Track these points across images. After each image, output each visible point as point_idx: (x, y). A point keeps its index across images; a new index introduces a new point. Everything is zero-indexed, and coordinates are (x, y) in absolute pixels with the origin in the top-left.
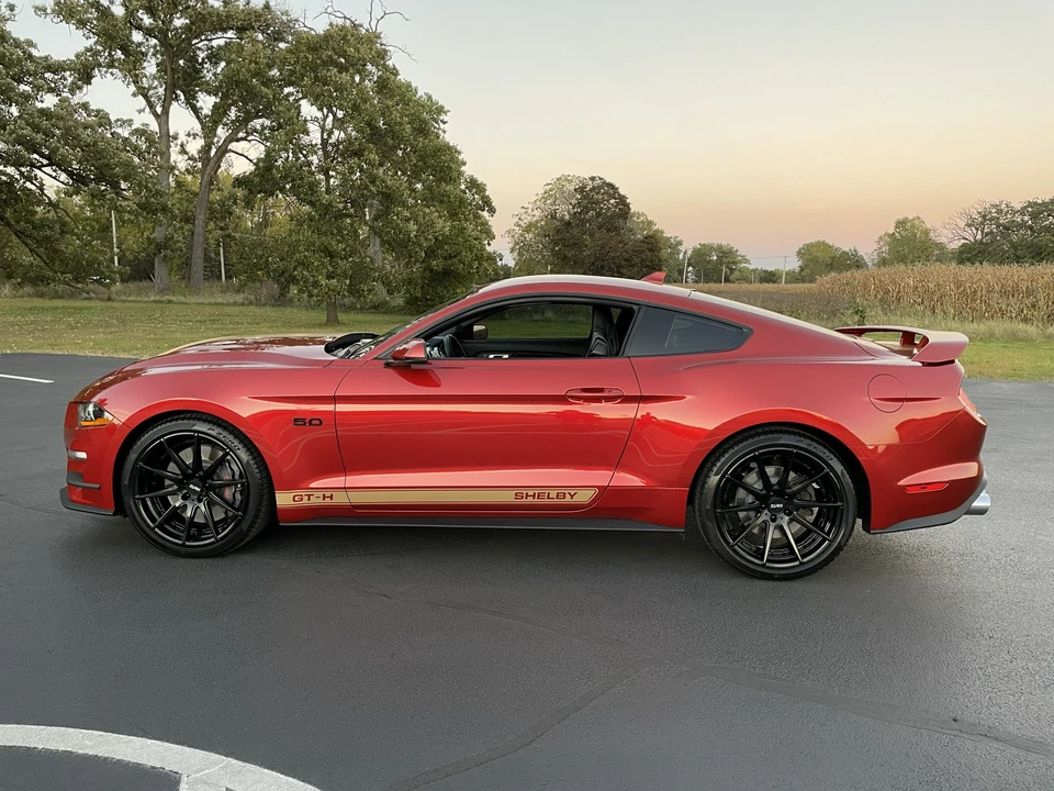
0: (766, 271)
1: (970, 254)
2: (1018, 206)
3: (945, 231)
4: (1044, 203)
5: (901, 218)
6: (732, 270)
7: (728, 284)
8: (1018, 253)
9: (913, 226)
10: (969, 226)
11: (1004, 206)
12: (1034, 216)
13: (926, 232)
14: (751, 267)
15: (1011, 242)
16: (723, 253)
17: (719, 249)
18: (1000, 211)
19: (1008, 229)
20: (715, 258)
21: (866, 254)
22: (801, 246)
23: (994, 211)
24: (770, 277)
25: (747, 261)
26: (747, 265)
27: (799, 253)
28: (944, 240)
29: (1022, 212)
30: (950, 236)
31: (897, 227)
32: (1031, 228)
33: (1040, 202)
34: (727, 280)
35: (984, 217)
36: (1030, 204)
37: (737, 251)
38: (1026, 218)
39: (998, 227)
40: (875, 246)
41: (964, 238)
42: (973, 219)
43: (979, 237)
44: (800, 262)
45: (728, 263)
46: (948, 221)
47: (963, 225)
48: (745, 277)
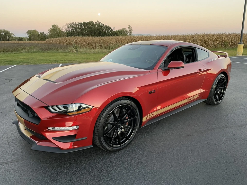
1: (70, 34)
2: (77, 24)
3: (63, 29)
5: (53, 25)
6: (9, 37)
7: (10, 41)
8: (79, 34)
9: (56, 27)
10: (68, 27)
11: (74, 23)
12: (81, 26)
13: (59, 29)
15: (77, 31)
16: (6, 32)
17: (4, 31)
18: (74, 24)
19: (76, 29)
20: (4, 34)
21: (46, 33)
22: (28, 31)
23: (73, 24)
24: (21, 39)
25: (14, 35)
26: (14, 36)
27: (27, 33)
28: (63, 31)
29: (78, 25)
30: (65, 30)
31: (52, 27)
32: (80, 28)
33: (81, 23)
34: (9, 40)
35: (71, 26)
36: (80, 23)
38: (79, 26)
39: (74, 28)
40: (48, 32)
41: (67, 30)
42: (69, 26)
43: (70, 30)
44: (28, 35)
45: (8, 35)
46: (63, 26)
47: (67, 27)
48: (14, 39)
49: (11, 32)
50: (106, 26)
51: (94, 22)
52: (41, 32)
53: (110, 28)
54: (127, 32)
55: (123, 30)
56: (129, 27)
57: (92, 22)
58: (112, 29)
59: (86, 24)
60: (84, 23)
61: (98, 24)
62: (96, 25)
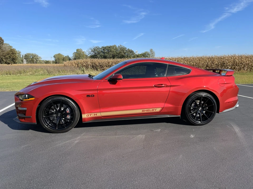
0: (46, 61)
1: (93, 57)
3: (87, 52)
4: (105, 47)
5: (77, 49)
6: (37, 60)
9: (80, 51)
11: (98, 47)
12: (104, 50)
13: (83, 52)
14: (42, 60)
16: (34, 56)
17: (32, 55)
18: (97, 48)
20: (32, 57)
21: (71, 57)
22: (54, 55)
24: (47, 62)
25: (41, 58)
26: (41, 59)
28: (87, 54)
29: (101, 49)
30: (88, 53)
31: (77, 51)
34: (36, 63)
36: (103, 47)
37: (37, 55)
39: (97, 52)
40: (73, 55)
41: (91, 54)
42: (92, 50)
43: (94, 54)
44: (55, 59)
45: (36, 59)
46: (87, 50)
47: (90, 51)
48: (40, 62)
49: (39, 56)
50: (128, 49)
51: (117, 46)
52: (66, 56)
53: (132, 52)
54: (149, 55)
55: (146, 53)
56: (151, 50)
57: (115, 46)
58: (135, 52)
59: (109, 48)
60: (107, 47)
61: (121, 48)
62: (119, 49)
